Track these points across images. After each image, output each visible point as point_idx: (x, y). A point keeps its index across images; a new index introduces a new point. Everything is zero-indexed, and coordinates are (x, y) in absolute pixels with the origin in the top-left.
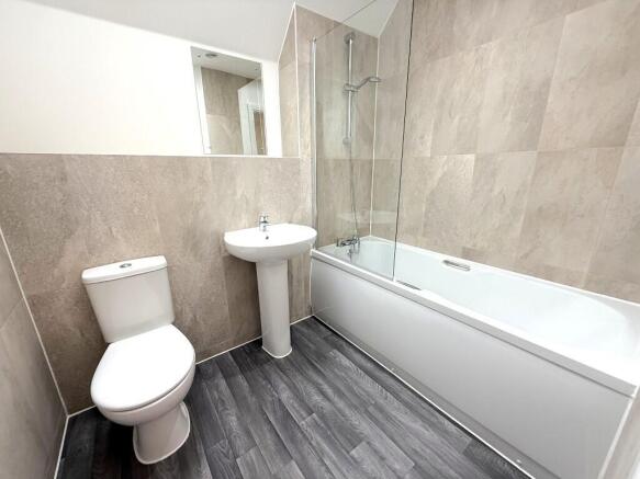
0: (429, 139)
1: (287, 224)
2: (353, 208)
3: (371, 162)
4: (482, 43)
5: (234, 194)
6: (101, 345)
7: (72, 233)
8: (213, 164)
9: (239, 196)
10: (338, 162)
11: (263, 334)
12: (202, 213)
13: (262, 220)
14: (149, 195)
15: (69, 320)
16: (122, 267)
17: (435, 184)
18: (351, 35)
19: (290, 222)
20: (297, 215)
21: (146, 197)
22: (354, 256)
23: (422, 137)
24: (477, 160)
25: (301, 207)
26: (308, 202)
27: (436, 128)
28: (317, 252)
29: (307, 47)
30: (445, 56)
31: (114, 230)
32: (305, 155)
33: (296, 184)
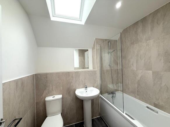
0: (135, 65)
1: (92, 87)
2: (113, 83)
3: (118, 70)
4: (147, 40)
5: (79, 80)
6: (46, 117)
7: (46, 89)
8: (75, 73)
9: (80, 80)
10: (107, 71)
11: (84, 120)
12: (71, 84)
13: (85, 87)
14: (61, 80)
15: (41, 108)
16: (53, 97)
17: (139, 79)
18: (109, 41)
19: (93, 87)
20: (96, 85)
21: (60, 81)
22: (114, 98)
23: (133, 64)
24: (153, 73)
25: (97, 82)
26: (99, 82)
27: (137, 62)
28: (101, 96)
29: (98, 45)
30: (136, 44)
31: (53, 88)
32: (98, 69)
33: (95, 77)
